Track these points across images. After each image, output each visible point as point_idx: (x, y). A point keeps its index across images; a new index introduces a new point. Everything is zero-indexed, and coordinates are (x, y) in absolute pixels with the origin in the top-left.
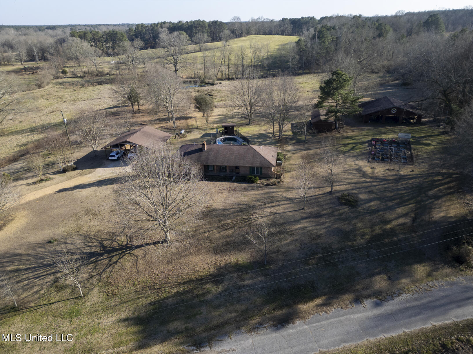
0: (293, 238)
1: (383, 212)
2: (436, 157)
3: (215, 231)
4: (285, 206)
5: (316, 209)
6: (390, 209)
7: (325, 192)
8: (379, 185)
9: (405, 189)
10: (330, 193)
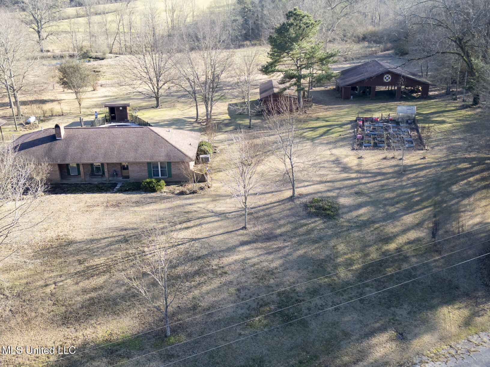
0: (223, 279)
1: (381, 224)
2: (456, 137)
3: (68, 281)
4: (211, 225)
5: (266, 226)
6: (392, 217)
7: (283, 198)
8: (373, 182)
9: (414, 185)
10: (292, 198)
